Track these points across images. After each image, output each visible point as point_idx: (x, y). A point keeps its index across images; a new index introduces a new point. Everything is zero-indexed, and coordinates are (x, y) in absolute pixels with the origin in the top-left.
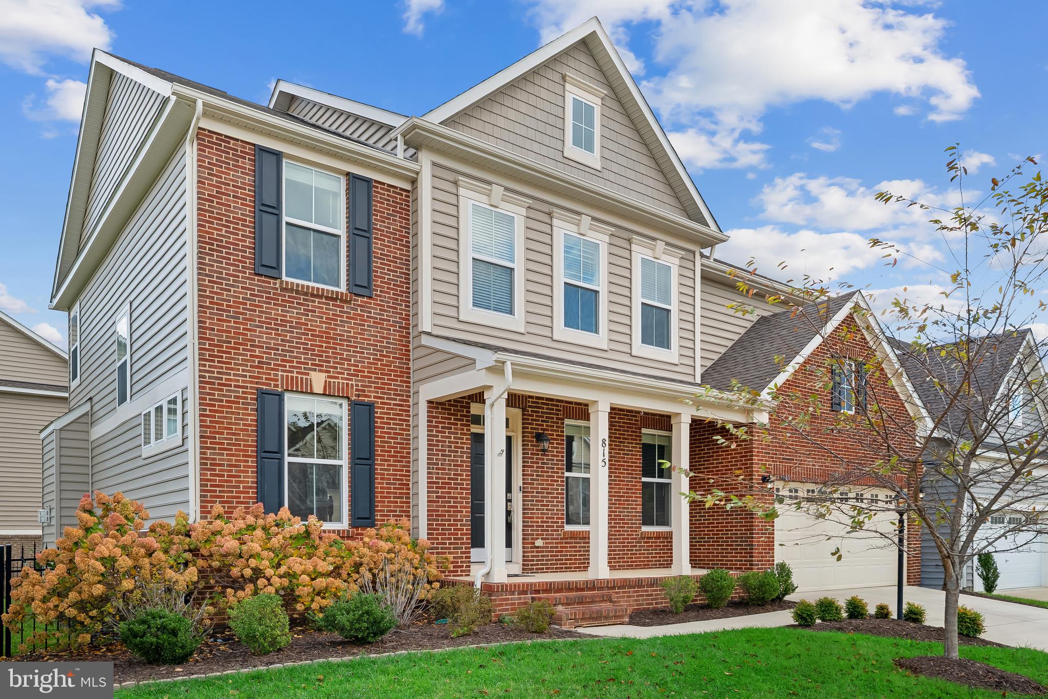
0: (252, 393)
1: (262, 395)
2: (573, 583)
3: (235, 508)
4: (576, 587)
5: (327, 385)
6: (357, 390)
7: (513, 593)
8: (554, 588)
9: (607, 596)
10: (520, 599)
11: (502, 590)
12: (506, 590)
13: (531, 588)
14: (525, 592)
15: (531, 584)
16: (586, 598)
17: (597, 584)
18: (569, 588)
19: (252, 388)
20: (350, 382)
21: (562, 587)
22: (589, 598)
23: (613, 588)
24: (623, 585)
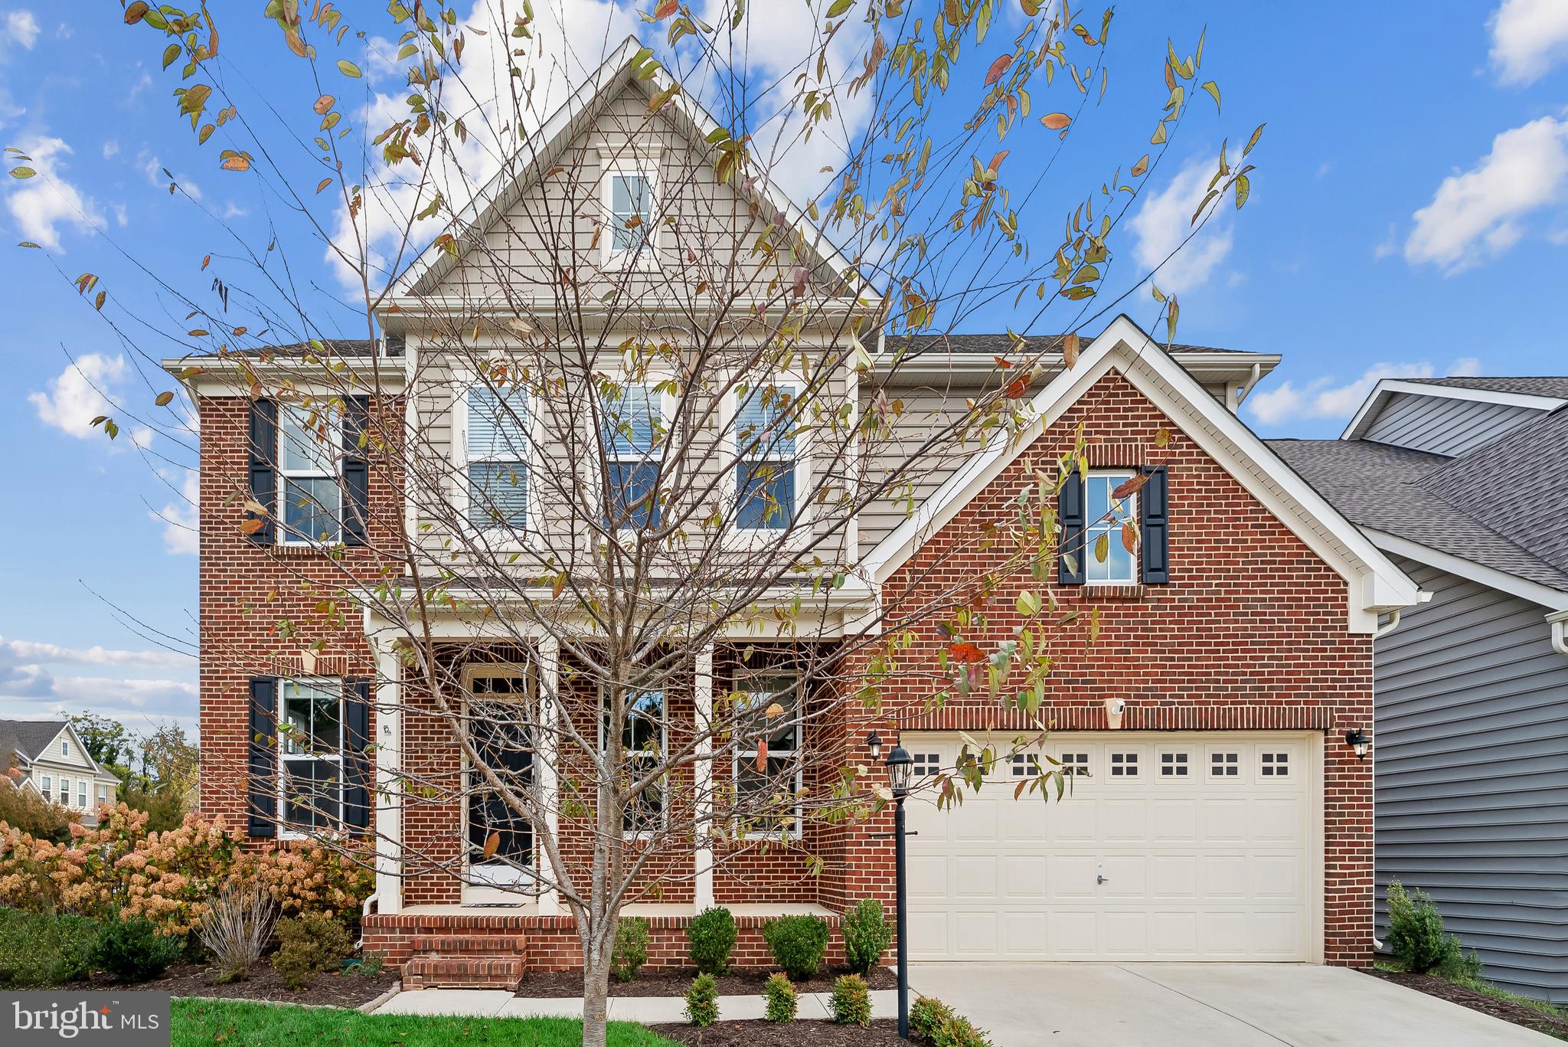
0: (245, 684)
1: (254, 683)
2: (482, 920)
3: (214, 816)
4: (488, 926)
5: (319, 663)
6: (350, 665)
7: (392, 930)
8: (453, 926)
9: (508, 943)
10: (403, 939)
11: (376, 925)
12: (382, 926)
13: (418, 924)
14: (410, 930)
15: (423, 918)
16: (473, 943)
17: (523, 924)
18: (476, 927)
19: (245, 678)
20: (342, 656)
21: (465, 924)
22: (479, 944)
23: (553, 931)
24: (570, 928)
